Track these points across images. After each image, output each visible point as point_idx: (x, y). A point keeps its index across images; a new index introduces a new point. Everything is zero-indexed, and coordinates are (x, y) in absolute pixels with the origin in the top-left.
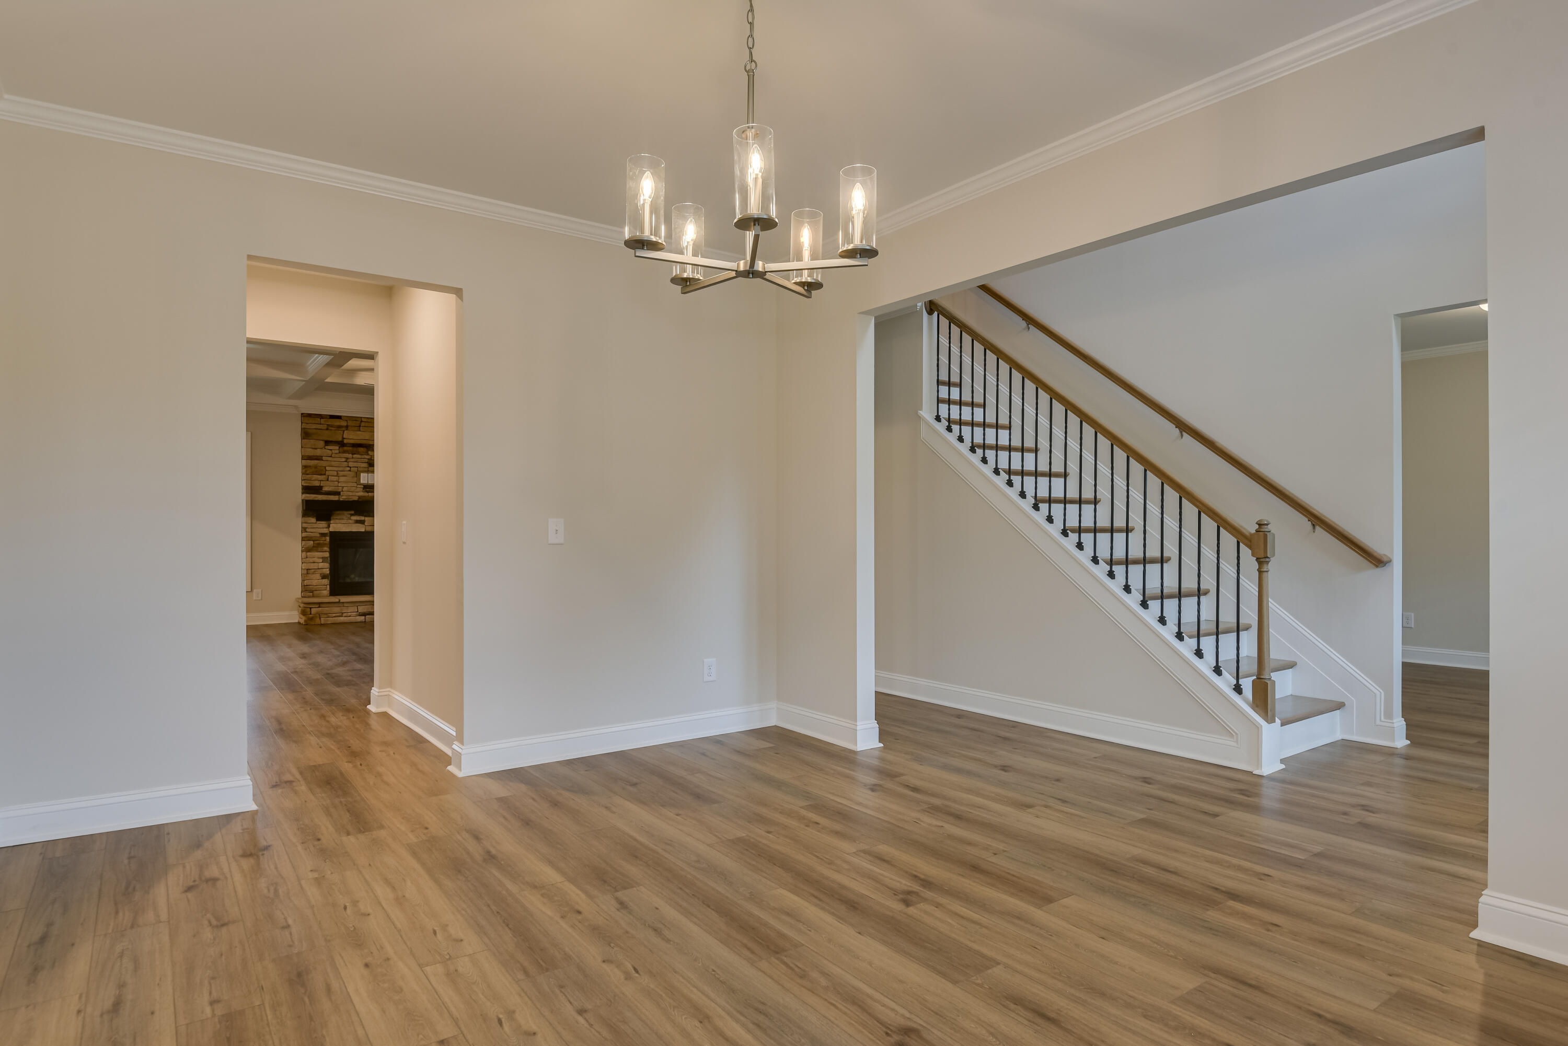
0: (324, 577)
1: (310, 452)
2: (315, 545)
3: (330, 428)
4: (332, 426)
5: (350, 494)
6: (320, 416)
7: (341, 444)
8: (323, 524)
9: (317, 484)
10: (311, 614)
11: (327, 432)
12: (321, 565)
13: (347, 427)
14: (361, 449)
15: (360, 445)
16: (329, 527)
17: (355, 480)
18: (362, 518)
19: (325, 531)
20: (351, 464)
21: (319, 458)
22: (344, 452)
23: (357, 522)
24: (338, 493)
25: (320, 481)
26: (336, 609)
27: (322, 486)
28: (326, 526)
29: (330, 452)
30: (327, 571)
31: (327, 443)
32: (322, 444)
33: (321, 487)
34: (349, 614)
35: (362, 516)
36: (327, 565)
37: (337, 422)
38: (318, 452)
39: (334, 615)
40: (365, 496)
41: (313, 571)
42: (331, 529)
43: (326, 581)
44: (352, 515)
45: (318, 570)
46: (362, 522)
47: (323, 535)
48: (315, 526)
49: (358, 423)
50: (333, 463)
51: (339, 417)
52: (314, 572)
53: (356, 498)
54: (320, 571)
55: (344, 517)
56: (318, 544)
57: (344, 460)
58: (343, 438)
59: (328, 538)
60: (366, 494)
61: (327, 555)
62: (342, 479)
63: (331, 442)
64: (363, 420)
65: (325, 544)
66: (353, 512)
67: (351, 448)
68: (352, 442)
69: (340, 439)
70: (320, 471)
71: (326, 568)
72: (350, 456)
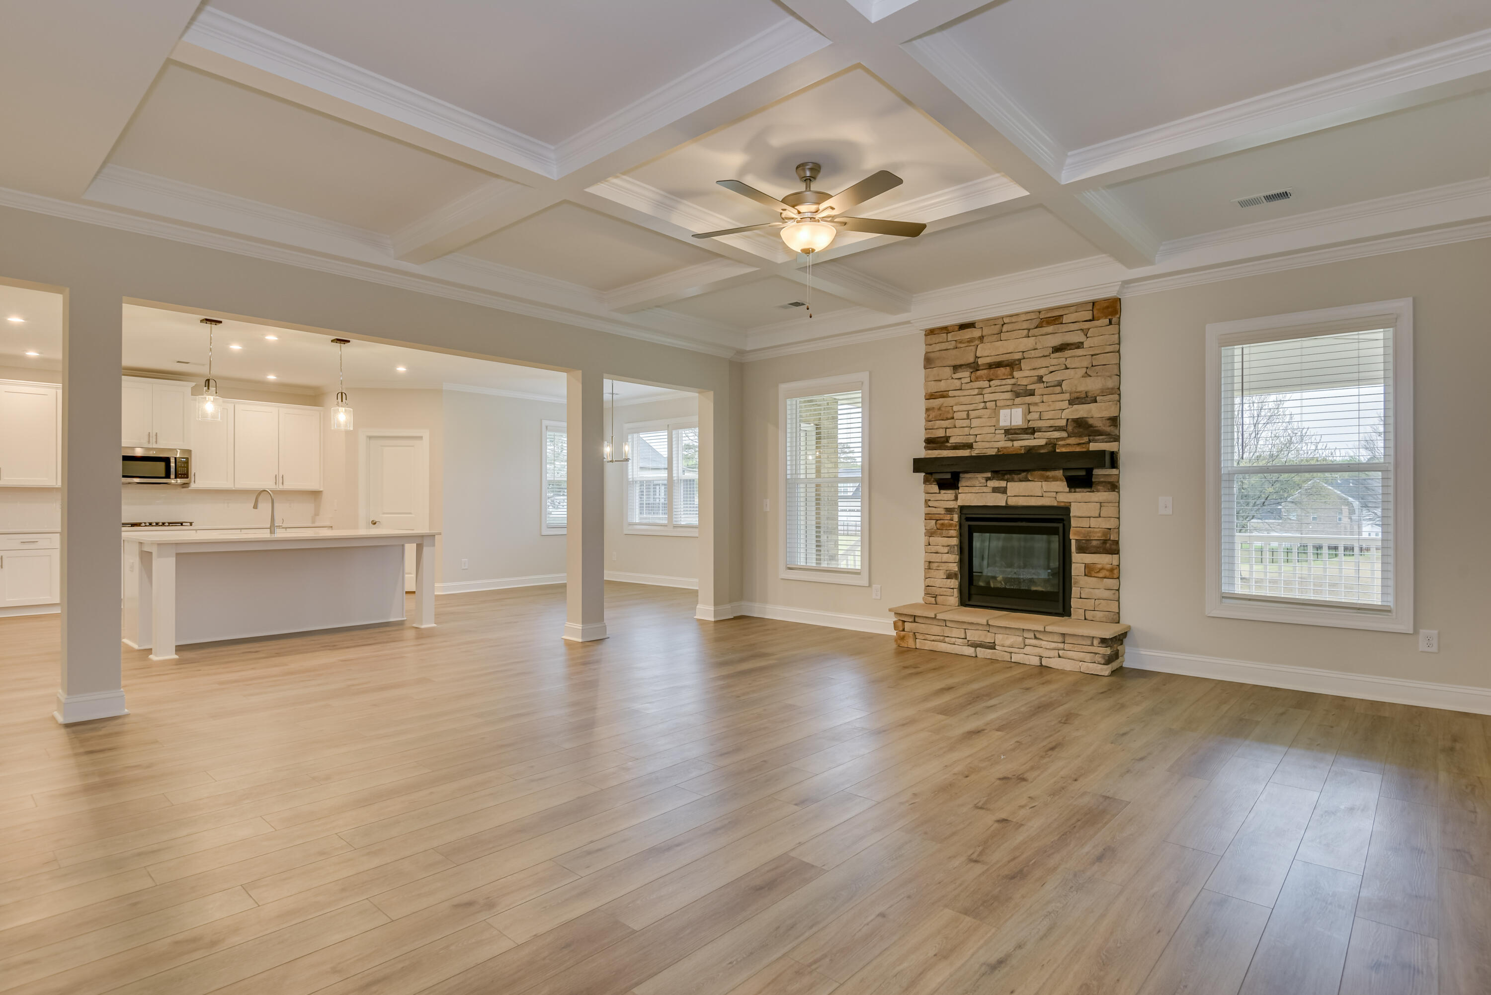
0: (949, 577)
1: (935, 387)
2: (938, 526)
3: (959, 345)
4: (960, 342)
5: (987, 445)
6: (945, 330)
7: (974, 367)
8: (949, 494)
9: (941, 433)
10: (904, 630)
11: (955, 351)
12: (946, 557)
13: (981, 338)
14: (1002, 371)
15: (999, 365)
16: (956, 499)
17: (993, 422)
18: (1003, 484)
19: (952, 505)
20: (988, 397)
21: (943, 395)
22: (977, 379)
23: (995, 490)
24: (970, 446)
25: (946, 428)
26: (936, 630)
27: (950, 437)
28: (953, 497)
29: (958, 383)
30: (955, 568)
31: (956, 368)
32: (948, 371)
33: (947, 439)
34: (953, 640)
35: (1003, 479)
36: (955, 558)
37: (968, 334)
38: (942, 386)
39: (933, 638)
40: (1005, 448)
41: (936, 564)
42: (960, 502)
43: (954, 583)
44: (988, 479)
45: (943, 564)
46: (1004, 491)
47: (949, 511)
48: (939, 497)
49: (996, 329)
50: (962, 399)
51: (970, 325)
52: (938, 566)
53: (993, 452)
54: (944, 567)
55: (977, 483)
56: (942, 524)
57: (976, 391)
58: (977, 357)
59: (956, 517)
60: (1009, 444)
61: (955, 541)
62: (975, 423)
63: (961, 366)
64: (1006, 320)
65: (951, 525)
66: (989, 475)
67: (985, 371)
68: (988, 360)
69: (971, 360)
70: (948, 416)
71: (952, 562)
72: (986, 384)
